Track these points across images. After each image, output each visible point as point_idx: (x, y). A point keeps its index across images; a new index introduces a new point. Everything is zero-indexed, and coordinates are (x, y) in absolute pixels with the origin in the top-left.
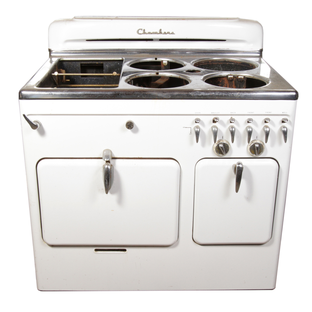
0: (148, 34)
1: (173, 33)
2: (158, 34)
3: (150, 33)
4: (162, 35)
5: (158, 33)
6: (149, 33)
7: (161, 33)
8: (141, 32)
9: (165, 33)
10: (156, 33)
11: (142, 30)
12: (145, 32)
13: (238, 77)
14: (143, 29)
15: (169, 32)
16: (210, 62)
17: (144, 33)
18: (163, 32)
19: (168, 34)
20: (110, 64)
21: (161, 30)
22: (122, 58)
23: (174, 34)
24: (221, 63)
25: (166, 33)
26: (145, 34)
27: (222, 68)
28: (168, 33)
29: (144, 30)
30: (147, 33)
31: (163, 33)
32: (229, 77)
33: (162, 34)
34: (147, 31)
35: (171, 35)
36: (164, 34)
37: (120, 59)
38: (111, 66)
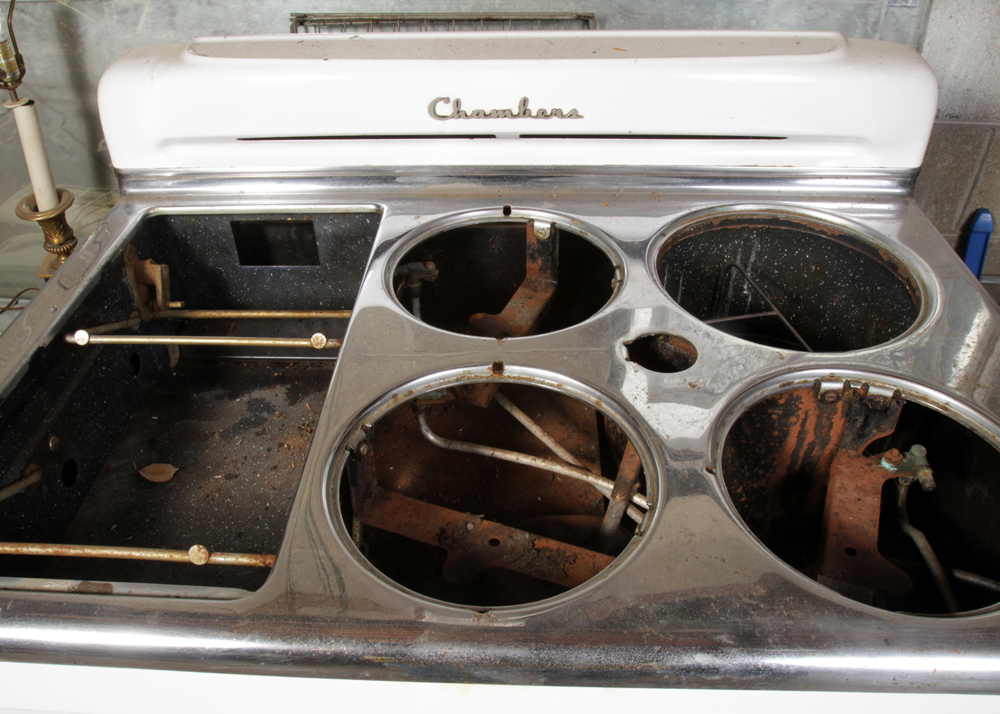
0: (471, 116)
1: (574, 114)
2: (514, 116)
3: (481, 114)
4: (529, 119)
5: (515, 112)
6: (478, 114)
7: (524, 112)
8: (444, 109)
9: (543, 114)
10: (506, 114)
11: (447, 100)
12: (462, 108)
13: (867, 390)
14: (452, 100)
15: (560, 110)
16: (715, 223)
17: (459, 113)
18: (533, 108)
19: (555, 118)
20: (339, 223)
21: (525, 102)
22: (378, 206)
23: (581, 117)
24: (759, 226)
25: (549, 113)
26: (461, 120)
27: (761, 243)
28: (557, 113)
29: (458, 103)
30: (469, 114)
31: (534, 114)
32: (825, 386)
33: (530, 116)
34: (467, 107)
35: (569, 120)
36: (536, 117)
37: (371, 207)
38: (341, 228)
